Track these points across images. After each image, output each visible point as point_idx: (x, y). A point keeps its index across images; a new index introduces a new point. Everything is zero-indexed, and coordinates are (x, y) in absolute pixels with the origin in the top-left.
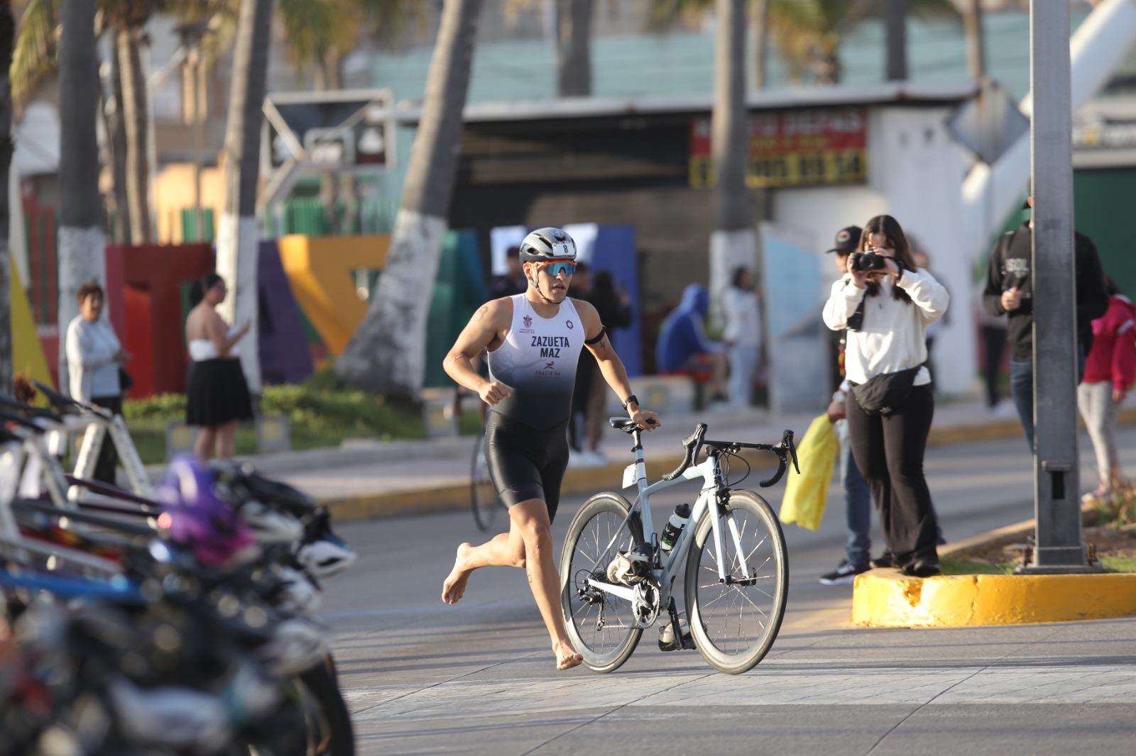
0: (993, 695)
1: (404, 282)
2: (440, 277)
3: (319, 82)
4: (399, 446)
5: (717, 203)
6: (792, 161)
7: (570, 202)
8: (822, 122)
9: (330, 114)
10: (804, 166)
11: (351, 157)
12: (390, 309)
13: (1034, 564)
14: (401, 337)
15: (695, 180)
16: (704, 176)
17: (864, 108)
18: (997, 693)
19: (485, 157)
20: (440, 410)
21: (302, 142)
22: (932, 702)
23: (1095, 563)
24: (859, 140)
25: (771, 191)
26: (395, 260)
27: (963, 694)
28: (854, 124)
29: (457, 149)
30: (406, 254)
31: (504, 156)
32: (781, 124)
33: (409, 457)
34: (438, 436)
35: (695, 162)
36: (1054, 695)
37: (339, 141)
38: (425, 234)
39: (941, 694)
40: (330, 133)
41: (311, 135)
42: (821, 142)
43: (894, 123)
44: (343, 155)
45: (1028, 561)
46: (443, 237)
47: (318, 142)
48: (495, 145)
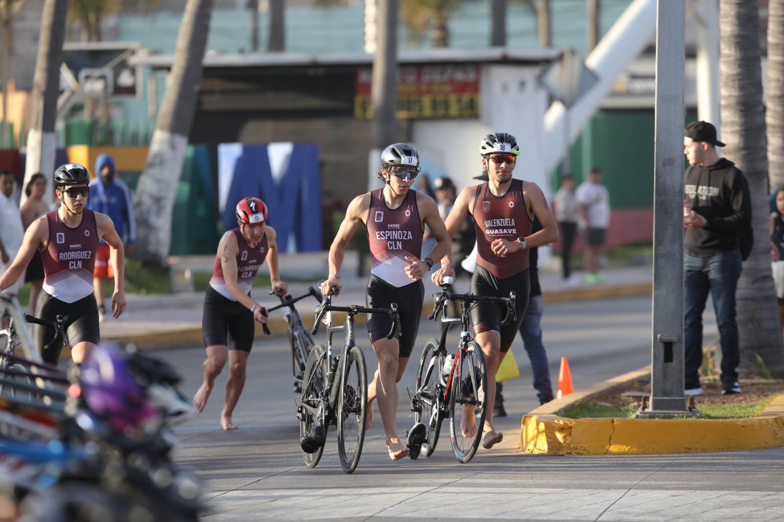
0: (642, 514)
1: (158, 181)
2: (183, 178)
3: (84, 36)
4: (153, 298)
5: (375, 130)
6: (427, 100)
7: (269, 126)
8: (448, 74)
9: (96, 58)
10: (435, 104)
11: (111, 89)
12: (146, 200)
13: (650, 409)
14: (153, 220)
15: (358, 112)
16: (365, 109)
17: (477, 65)
18: (646, 513)
19: (211, 92)
20: (183, 273)
21: (76, 78)
22: (599, 519)
23: (693, 410)
24: (474, 87)
25: (411, 121)
26: (151, 165)
27: (620, 513)
28: (471, 76)
29: (197, 88)
30: (160, 161)
31: (224, 92)
32: (419, 75)
33: (160, 306)
34: (179, 291)
35: (358, 99)
36: (688, 515)
37: (103, 77)
38: (173, 147)
39: (604, 512)
40: (97, 72)
41: (83, 73)
42: (447, 88)
43: (499, 76)
44: (106, 87)
45: (645, 407)
46: (185, 150)
47: (87, 78)
48: (218, 84)
